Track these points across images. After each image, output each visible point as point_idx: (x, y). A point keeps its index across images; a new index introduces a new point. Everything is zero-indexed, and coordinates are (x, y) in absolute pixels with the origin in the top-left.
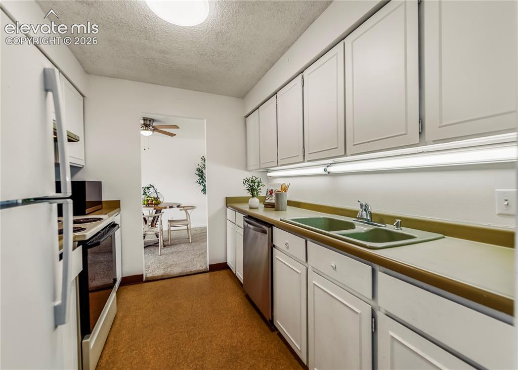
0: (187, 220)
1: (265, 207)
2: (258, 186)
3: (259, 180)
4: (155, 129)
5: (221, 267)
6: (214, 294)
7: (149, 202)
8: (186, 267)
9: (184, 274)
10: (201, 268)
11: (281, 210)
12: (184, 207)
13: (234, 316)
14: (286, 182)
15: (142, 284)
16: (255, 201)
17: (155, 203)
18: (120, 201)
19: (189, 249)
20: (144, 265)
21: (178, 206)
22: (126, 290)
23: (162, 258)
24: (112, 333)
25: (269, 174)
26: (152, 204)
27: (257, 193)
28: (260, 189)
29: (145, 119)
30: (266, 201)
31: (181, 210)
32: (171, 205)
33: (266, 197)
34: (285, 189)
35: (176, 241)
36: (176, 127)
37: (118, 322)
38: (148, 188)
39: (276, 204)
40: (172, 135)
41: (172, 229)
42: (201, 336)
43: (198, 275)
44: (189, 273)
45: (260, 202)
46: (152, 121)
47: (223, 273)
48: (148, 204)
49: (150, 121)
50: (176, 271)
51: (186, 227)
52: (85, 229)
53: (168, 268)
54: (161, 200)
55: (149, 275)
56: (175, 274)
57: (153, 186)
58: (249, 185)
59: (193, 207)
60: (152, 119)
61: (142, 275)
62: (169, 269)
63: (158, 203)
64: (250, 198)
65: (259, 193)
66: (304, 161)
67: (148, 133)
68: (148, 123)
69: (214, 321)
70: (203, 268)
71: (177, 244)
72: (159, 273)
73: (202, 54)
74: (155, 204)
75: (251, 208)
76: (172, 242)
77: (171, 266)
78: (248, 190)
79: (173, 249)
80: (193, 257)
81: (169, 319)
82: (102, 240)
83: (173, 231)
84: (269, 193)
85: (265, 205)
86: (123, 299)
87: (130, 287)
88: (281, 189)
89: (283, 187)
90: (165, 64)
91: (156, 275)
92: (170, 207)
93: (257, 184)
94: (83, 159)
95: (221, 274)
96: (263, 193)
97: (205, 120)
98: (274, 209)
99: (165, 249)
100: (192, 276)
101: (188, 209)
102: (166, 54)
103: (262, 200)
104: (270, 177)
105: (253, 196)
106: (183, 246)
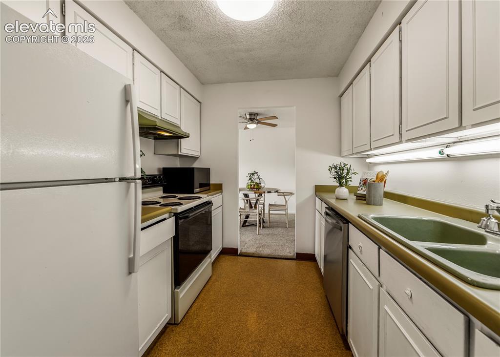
0: (285, 205)
1: (357, 199)
2: (348, 173)
3: (348, 166)
4: (259, 122)
5: (307, 258)
6: (294, 284)
7: (252, 187)
8: (275, 250)
9: (272, 256)
10: (289, 254)
11: (374, 205)
12: (283, 193)
13: (306, 314)
14: (383, 169)
15: (237, 257)
16: (343, 191)
17: (256, 187)
18: (222, 184)
19: (283, 234)
20: (239, 240)
21: (277, 192)
22: (224, 259)
23: (259, 237)
24: (204, 290)
25: (368, 160)
26: (254, 188)
27: (346, 182)
28: (351, 178)
29: (250, 114)
30: (358, 192)
31: (278, 195)
32: (269, 191)
33: (359, 187)
34: (381, 179)
35: (275, 224)
36: (275, 118)
37: (210, 283)
38: (253, 174)
39: (367, 196)
40: (274, 125)
41: (271, 212)
42: (268, 321)
43: (284, 261)
44: (276, 257)
45: (349, 192)
46: (256, 115)
47: (309, 264)
48: (251, 188)
49: (254, 115)
50: (266, 252)
51: (284, 213)
52: (182, 204)
53: (260, 247)
54: (262, 185)
55: (244, 251)
56: (265, 254)
57: (257, 173)
58: (337, 172)
59: (291, 194)
60: (256, 113)
61: (237, 249)
62: (261, 249)
63: (259, 188)
64: (336, 187)
65: (349, 182)
66: (401, 142)
67: (252, 126)
68: (253, 118)
69: (285, 311)
70: (291, 255)
71: (274, 227)
72: (252, 250)
73: (281, 42)
74: (256, 189)
75: (337, 199)
76: (271, 225)
77: (263, 246)
78: (335, 178)
79: (270, 231)
80: (285, 241)
81: (247, 294)
82: (191, 215)
83: (271, 214)
84: (362, 183)
85: (357, 196)
86: (220, 266)
87: (228, 257)
88: (377, 178)
89: (380, 176)
90: (252, 61)
91: (249, 252)
92: (269, 192)
93: (345, 171)
94: (199, 151)
95: (307, 265)
96: (355, 181)
97: (295, 107)
98: (365, 202)
99: (264, 230)
100: (279, 260)
101: (286, 195)
102: (251, 51)
103: (352, 190)
104: (370, 163)
105: (341, 185)
106: (280, 229)
